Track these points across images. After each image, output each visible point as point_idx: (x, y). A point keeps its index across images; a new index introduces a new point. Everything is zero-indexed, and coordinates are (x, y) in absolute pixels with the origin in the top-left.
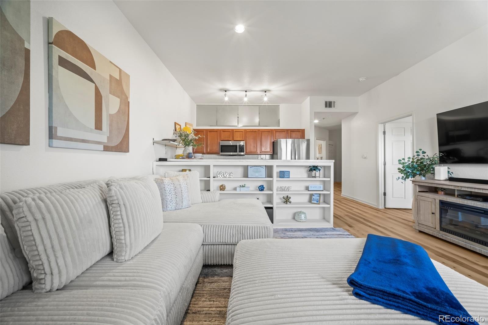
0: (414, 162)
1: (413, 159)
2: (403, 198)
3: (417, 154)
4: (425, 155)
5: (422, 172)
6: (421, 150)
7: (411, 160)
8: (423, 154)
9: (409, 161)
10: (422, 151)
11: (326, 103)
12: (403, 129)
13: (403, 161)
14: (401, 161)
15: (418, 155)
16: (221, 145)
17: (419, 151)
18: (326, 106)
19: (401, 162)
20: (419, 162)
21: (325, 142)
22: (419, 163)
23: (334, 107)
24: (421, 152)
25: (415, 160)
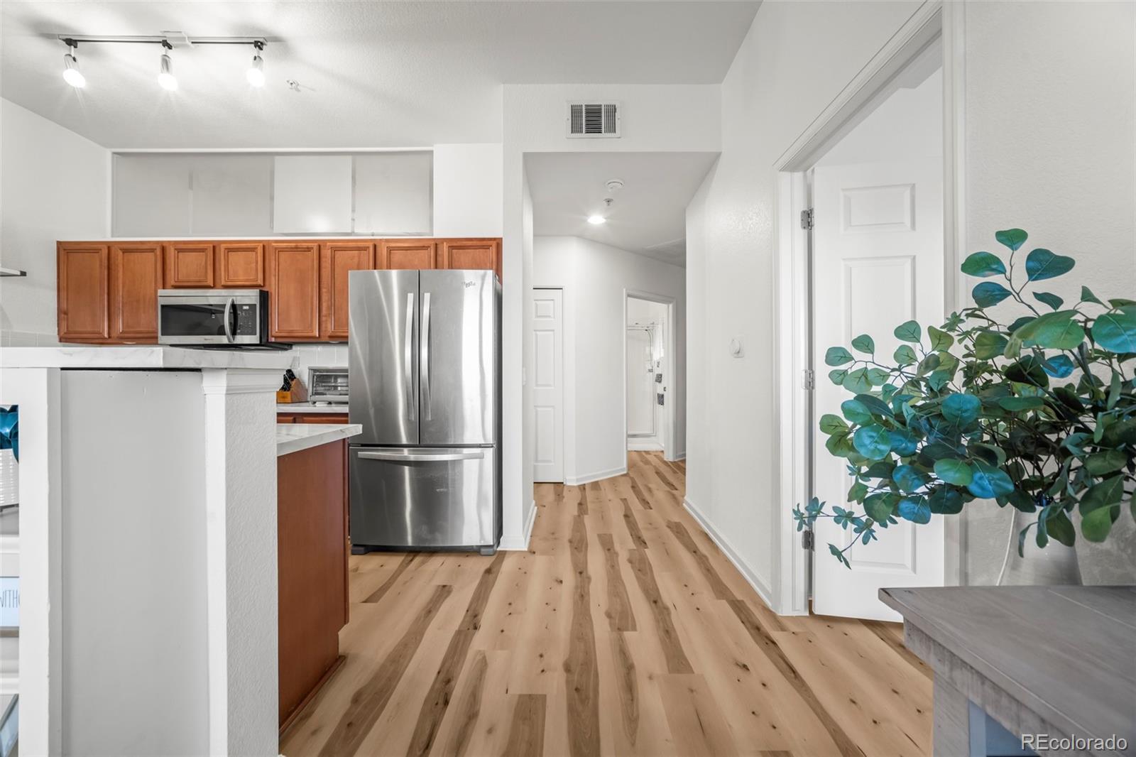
0: (951, 373)
1: (940, 338)
2: (903, 566)
3: (978, 280)
4: (1065, 287)
5: (1028, 466)
6: (1012, 238)
7: (924, 347)
8: (1044, 285)
9: (905, 356)
10: (1026, 248)
11: (575, 111)
12: (907, 193)
13: (861, 360)
14: (847, 358)
15: (989, 296)
16: (163, 306)
17: (1002, 252)
18: (575, 128)
19: (851, 367)
20: (1001, 361)
21: (671, 306)
22: (996, 379)
23: (612, 129)
24: (1017, 261)
25: (957, 350)
